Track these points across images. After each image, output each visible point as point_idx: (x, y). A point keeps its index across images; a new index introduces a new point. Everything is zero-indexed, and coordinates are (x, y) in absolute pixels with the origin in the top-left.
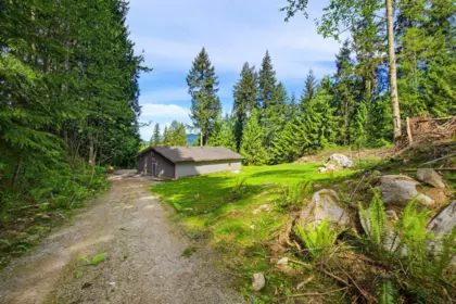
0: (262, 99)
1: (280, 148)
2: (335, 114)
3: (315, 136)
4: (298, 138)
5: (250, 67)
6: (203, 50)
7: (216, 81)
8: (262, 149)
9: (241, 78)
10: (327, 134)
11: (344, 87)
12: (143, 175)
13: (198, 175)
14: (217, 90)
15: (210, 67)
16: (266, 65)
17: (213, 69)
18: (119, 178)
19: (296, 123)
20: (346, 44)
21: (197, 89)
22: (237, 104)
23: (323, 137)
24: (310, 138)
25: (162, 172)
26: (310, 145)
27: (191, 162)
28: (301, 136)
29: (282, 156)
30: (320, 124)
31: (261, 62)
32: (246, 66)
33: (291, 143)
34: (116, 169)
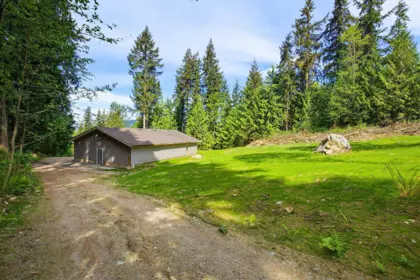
0: (206, 85)
1: (226, 132)
2: (278, 101)
3: (262, 121)
4: (245, 123)
5: (193, 54)
6: (147, 29)
7: (160, 63)
8: (208, 134)
9: (184, 64)
10: (272, 120)
11: (287, 77)
12: (84, 164)
13: (157, 161)
14: (160, 73)
15: (154, 49)
16: (210, 53)
17: (157, 51)
18: (50, 168)
19: (241, 109)
20: (288, 38)
21: (139, 70)
22: (180, 89)
23: (268, 122)
24: (256, 123)
25: (113, 159)
26: (256, 130)
27: (149, 147)
28: (248, 121)
29: (227, 141)
30: (266, 110)
31: (205, 49)
32: (189, 52)
33: (236, 128)
34: (42, 157)
